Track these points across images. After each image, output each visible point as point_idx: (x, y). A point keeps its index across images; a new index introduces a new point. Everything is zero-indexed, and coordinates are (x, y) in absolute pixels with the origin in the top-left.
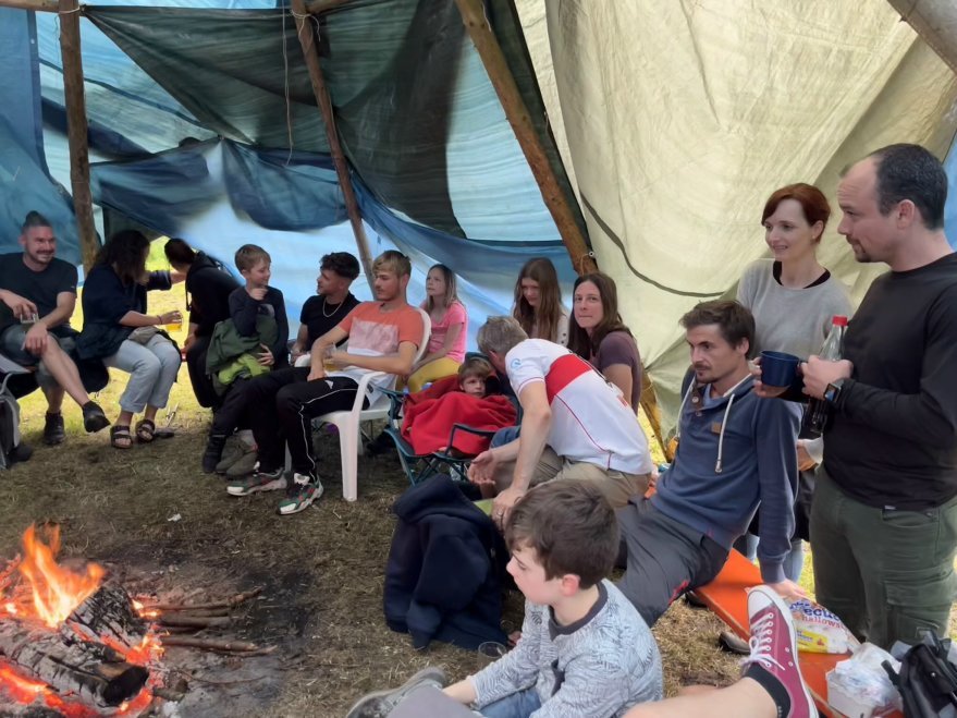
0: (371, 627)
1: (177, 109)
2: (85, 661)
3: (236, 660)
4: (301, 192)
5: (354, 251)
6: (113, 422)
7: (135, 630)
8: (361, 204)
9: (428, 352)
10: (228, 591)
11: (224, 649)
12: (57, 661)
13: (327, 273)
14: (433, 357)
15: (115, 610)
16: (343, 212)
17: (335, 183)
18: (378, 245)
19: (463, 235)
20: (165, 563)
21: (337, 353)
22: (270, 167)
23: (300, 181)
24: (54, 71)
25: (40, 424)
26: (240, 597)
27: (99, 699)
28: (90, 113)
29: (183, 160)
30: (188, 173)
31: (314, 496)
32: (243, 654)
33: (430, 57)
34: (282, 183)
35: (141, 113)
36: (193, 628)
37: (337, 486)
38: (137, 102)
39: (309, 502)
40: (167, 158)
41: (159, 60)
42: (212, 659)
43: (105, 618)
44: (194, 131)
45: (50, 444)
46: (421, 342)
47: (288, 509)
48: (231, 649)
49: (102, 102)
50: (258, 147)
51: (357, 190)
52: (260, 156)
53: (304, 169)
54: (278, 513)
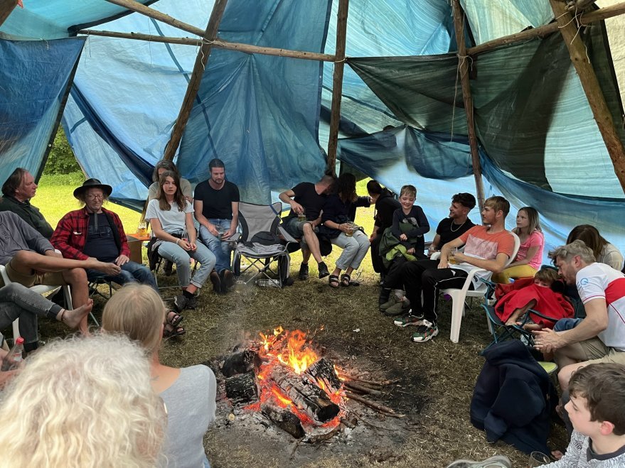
0: (461, 421)
1: (385, 110)
2: (311, 394)
3: (383, 416)
4: (447, 157)
5: (474, 193)
6: (331, 273)
7: (335, 385)
8: (482, 167)
9: (515, 260)
10: (381, 377)
11: (377, 408)
12: (299, 391)
13: (456, 205)
14: (518, 263)
15: (327, 372)
16: (470, 169)
17: (468, 152)
18: (490, 191)
19: (550, 189)
20: (350, 353)
21: (458, 254)
22: (430, 142)
23: (448, 151)
24: (329, 92)
25: (297, 268)
26: (388, 382)
27: (316, 416)
28: (342, 113)
29: (383, 138)
30: (386, 145)
31: (433, 335)
32: (387, 414)
33: (544, 79)
34: (437, 152)
35: (367, 112)
36: (362, 392)
37: (448, 332)
38: (365, 107)
39: (430, 337)
40: (376, 137)
41: (380, 84)
42: (370, 411)
43: (322, 375)
44: (392, 122)
45: (301, 279)
46: (512, 254)
47: (418, 339)
48: (381, 409)
49: (349, 107)
50: (426, 131)
51: (481, 157)
52: (426, 136)
53: (451, 144)
54: (412, 340)
